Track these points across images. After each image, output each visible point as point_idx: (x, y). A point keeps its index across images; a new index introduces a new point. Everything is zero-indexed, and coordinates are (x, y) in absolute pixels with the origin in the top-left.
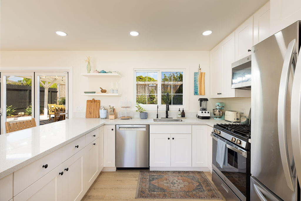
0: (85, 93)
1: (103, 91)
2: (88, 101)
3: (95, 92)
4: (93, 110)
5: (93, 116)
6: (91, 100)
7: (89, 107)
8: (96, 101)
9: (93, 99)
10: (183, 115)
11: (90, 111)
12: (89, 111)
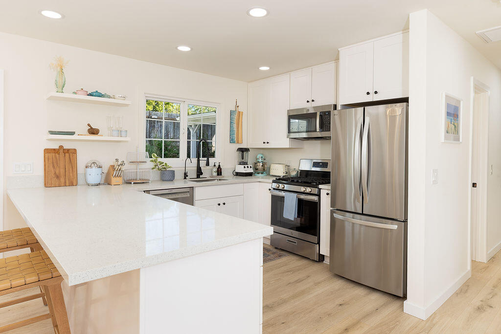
0: (52, 133)
1: (93, 131)
2: (47, 151)
3: (72, 133)
4: (62, 171)
5: (65, 182)
6: (54, 150)
7: (53, 163)
8: (68, 150)
9: (61, 147)
10: (219, 172)
11: (55, 173)
12: (53, 172)
